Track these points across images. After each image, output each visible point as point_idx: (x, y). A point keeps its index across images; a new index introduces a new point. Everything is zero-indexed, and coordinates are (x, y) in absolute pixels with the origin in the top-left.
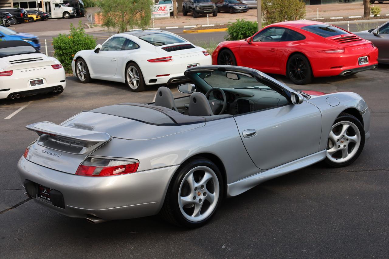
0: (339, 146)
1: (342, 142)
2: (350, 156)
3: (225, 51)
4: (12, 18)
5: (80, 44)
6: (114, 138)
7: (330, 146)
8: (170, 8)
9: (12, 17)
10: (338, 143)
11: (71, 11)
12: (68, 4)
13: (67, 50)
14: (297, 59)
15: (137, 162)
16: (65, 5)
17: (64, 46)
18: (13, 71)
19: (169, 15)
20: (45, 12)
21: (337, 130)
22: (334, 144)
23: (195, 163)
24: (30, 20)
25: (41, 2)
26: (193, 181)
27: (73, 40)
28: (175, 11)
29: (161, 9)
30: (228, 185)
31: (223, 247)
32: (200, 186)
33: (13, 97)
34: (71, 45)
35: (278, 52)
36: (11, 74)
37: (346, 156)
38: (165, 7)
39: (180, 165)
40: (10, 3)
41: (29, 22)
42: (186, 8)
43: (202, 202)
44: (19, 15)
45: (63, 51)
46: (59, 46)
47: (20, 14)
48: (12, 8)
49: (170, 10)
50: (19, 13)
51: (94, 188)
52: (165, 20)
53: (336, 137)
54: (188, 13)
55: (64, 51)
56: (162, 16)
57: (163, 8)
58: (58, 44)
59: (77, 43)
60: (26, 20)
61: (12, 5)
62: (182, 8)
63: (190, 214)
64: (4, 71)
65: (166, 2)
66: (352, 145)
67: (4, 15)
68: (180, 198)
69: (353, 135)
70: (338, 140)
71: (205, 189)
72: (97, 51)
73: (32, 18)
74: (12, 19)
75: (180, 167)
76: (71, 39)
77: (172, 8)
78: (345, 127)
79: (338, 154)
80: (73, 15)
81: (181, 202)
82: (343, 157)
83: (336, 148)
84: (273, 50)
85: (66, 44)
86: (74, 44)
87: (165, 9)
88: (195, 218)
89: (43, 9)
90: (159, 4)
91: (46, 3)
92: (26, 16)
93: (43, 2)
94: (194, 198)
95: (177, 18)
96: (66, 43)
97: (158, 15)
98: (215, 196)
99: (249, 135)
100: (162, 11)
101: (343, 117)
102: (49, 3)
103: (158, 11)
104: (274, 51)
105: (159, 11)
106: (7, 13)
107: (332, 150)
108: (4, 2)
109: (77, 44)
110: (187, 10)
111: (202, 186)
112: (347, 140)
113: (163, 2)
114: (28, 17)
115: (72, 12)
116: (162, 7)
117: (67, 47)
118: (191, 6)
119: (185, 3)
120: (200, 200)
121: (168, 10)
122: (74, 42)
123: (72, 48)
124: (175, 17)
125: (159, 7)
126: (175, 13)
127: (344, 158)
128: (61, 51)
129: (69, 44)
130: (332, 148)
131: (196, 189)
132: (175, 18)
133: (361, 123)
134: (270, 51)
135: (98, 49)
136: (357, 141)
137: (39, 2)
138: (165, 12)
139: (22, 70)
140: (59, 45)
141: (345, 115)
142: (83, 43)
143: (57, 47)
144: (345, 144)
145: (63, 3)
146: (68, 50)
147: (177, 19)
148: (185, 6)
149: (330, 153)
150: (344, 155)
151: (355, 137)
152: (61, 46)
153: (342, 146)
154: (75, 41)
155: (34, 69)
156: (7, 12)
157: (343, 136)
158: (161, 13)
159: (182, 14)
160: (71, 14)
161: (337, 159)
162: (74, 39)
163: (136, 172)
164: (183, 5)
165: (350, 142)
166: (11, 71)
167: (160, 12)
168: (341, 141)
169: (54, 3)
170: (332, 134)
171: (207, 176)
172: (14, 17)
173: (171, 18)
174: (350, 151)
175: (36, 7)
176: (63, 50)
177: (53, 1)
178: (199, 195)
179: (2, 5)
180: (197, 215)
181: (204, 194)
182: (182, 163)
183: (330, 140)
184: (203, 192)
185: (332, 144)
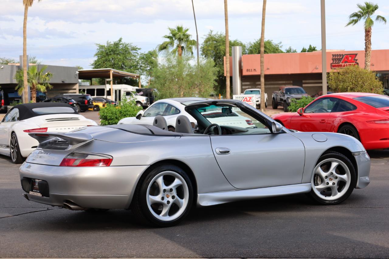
0: (328, 183)
1: (331, 180)
2: (339, 195)
4: (75, 105)
5: (127, 114)
6: (96, 140)
7: (319, 182)
8: (257, 100)
9: (75, 103)
10: (326, 181)
11: (143, 101)
12: (142, 93)
13: (113, 120)
14: (347, 130)
15: (111, 158)
16: (138, 94)
17: (110, 115)
18: (48, 128)
20: (114, 100)
21: (327, 167)
22: (322, 181)
24: (95, 109)
25: (110, 89)
26: (162, 183)
27: (120, 111)
28: (262, 103)
29: (246, 100)
30: (199, 195)
32: (169, 189)
34: (117, 115)
37: (335, 194)
38: (250, 98)
39: (150, 166)
40: (75, 89)
41: (95, 111)
42: (276, 100)
43: (170, 204)
44: (83, 102)
45: (108, 122)
46: (105, 116)
47: (85, 101)
48: (78, 94)
50: (84, 100)
51: (72, 176)
53: (324, 174)
54: (278, 106)
55: (109, 121)
57: (248, 99)
58: (104, 114)
59: (124, 113)
60: (91, 108)
61: (77, 91)
62: (272, 99)
63: (159, 213)
64: (39, 128)
65: (253, 92)
66: (342, 184)
67: (66, 101)
68: (148, 196)
69: (343, 174)
70: (326, 177)
71: (174, 193)
72: (139, 117)
73: (97, 106)
74: (75, 106)
75: (149, 167)
76: (118, 109)
77: (259, 100)
78: (334, 165)
79: (328, 191)
80: (145, 105)
81: (150, 200)
83: (324, 185)
84: (323, 121)
85: (113, 114)
86: (121, 114)
87: (250, 100)
88: (163, 217)
89: (112, 98)
90: (245, 94)
91: (116, 91)
92: (91, 103)
93: (113, 89)
94: (163, 198)
96: (112, 113)
98: (184, 203)
99: (222, 153)
101: (329, 154)
102: (120, 91)
106: (70, 99)
107: (321, 186)
108: (68, 88)
109: (124, 115)
110: (277, 102)
111: (171, 190)
112: (336, 178)
113: (250, 92)
114: (93, 105)
115: (145, 102)
116: (247, 97)
117: (113, 117)
118: (282, 98)
119: (275, 94)
120: (168, 202)
121: (255, 101)
122: (121, 112)
123: (118, 118)
125: (243, 98)
126: (263, 105)
127: (333, 196)
128: (106, 121)
129: (116, 114)
130: (321, 184)
131: (165, 191)
134: (320, 122)
135: (140, 115)
136: (346, 180)
137: (108, 89)
139: (57, 128)
140: (106, 114)
141: (336, 153)
142: (131, 114)
143: (103, 117)
144: (334, 182)
145: (135, 91)
146: (114, 120)
148: (275, 98)
149: (319, 189)
150: (333, 193)
151: (345, 177)
152: (107, 116)
153: (331, 184)
154: (122, 111)
155: (69, 127)
156: (70, 97)
157: (332, 173)
159: (272, 107)
160: (143, 105)
161: (326, 197)
162: (122, 110)
163: (109, 166)
164: (273, 97)
165: (339, 180)
166: (46, 128)
168: (330, 178)
169: (125, 91)
170: (320, 170)
171: (177, 182)
172: (77, 104)
174: (340, 190)
175: (104, 95)
176: (109, 120)
177: (124, 89)
178: (167, 197)
179: (66, 91)
180: (164, 215)
181: (173, 197)
182: (151, 164)
183: (318, 177)
184: (172, 196)
185: (321, 181)
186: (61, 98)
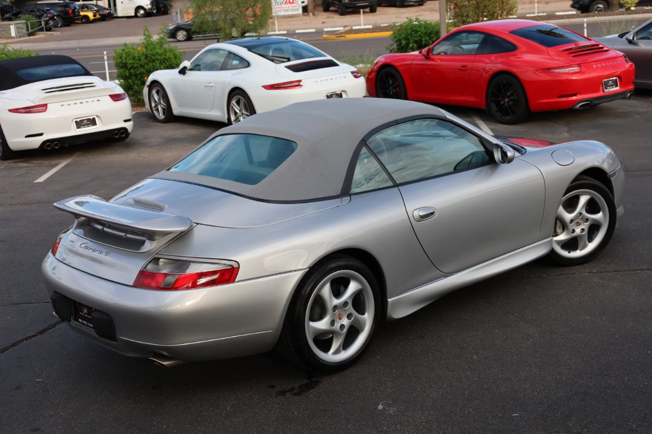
0: (574, 231)
1: (578, 224)
2: (591, 246)
3: (387, 69)
4: (56, 17)
5: (157, 59)
6: (198, 224)
7: (559, 230)
9: (55, 15)
10: (571, 226)
11: (147, 5)
13: (136, 69)
14: (504, 82)
15: (235, 265)
17: (131, 62)
18: (48, 105)
19: (300, 11)
21: (570, 205)
22: (564, 227)
23: (333, 265)
24: (84, 20)
26: (330, 295)
27: (145, 54)
28: (310, 5)
29: (288, 1)
30: (389, 300)
31: (380, 407)
32: (341, 303)
33: (49, 146)
34: (142, 61)
35: (473, 71)
36: (45, 111)
37: (584, 247)
39: (308, 269)
41: (83, 23)
43: (345, 330)
44: (66, 13)
45: (129, 72)
46: (123, 64)
47: (68, 11)
49: (303, 2)
50: (66, 9)
52: (295, 19)
53: (568, 217)
54: (330, 7)
55: (131, 71)
56: (290, 13)
58: (122, 60)
59: (152, 58)
60: (78, 19)
63: (326, 349)
64: (34, 105)
66: (594, 228)
67: (42, 13)
68: (309, 324)
69: (597, 212)
70: (572, 221)
71: (350, 308)
72: (183, 72)
73: (86, 17)
74: (56, 19)
75: (308, 272)
76: (142, 53)
78: (583, 200)
79: (572, 244)
81: (311, 330)
82: (579, 248)
83: (568, 234)
84: (464, 68)
85: (135, 60)
86: (148, 59)
88: (334, 356)
89: (104, 3)
92: (77, 13)
94: (332, 323)
95: (314, 15)
96: (134, 58)
97: (284, 10)
98: (368, 318)
99: (423, 217)
100: (289, 5)
101: (580, 182)
103: (283, 5)
104: (466, 70)
105: (285, 4)
106: (48, 10)
107: (563, 237)
109: (151, 60)
110: (329, 2)
111: (345, 304)
112: (587, 220)
114: (80, 15)
115: (150, 6)
117: (136, 65)
120: (342, 326)
121: (300, 3)
122: (147, 57)
123: (144, 66)
124: (311, 14)
126: (310, 8)
127: (581, 250)
128: (127, 71)
129: (140, 60)
130: (561, 233)
131: (335, 308)
132: (310, 16)
133: (609, 192)
134: (460, 69)
135: (185, 68)
136: (602, 221)
138: (294, 7)
139: (62, 103)
140: (124, 61)
141: (587, 179)
142: (162, 58)
143: (121, 65)
144: (583, 227)
146: (138, 69)
147: (314, 17)
149: (558, 242)
150: (581, 244)
151: (599, 216)
152: (127, 63)
153: (578, 231)
154: (149, 55)
155: (81, 101)
156: (47, 7)
157: (580, 214)
158: (289, 7)
159: (321, 8)
160: (147, 11)
161: (569, 252)
162: (148, 53)
163: (234, 281)
165: (591, 223)
166: (45, 105)
167: (287, 6)
168: (577, 223)
170: (562, 211)
171: (353, 287)
172: (57, 16)
173: (303, 15)
174: (590, 239)
176: (131, 69)
178: (340, 319)
180: (337, 352)
181: (349, 316)
182: (311, 266)
183: (558, 222)
184: (347, 314)
185: (561, 227)
186: (35, 9)
